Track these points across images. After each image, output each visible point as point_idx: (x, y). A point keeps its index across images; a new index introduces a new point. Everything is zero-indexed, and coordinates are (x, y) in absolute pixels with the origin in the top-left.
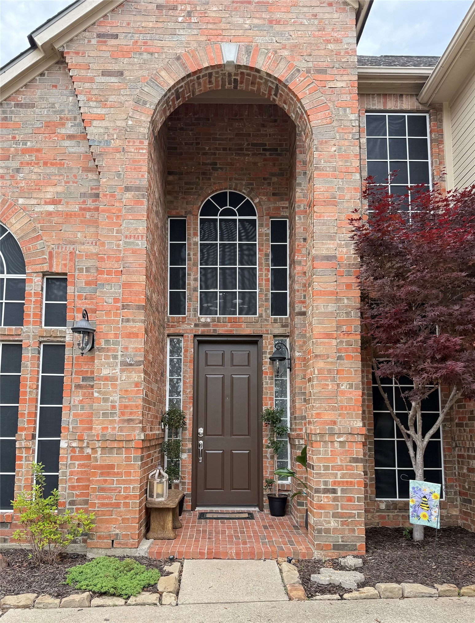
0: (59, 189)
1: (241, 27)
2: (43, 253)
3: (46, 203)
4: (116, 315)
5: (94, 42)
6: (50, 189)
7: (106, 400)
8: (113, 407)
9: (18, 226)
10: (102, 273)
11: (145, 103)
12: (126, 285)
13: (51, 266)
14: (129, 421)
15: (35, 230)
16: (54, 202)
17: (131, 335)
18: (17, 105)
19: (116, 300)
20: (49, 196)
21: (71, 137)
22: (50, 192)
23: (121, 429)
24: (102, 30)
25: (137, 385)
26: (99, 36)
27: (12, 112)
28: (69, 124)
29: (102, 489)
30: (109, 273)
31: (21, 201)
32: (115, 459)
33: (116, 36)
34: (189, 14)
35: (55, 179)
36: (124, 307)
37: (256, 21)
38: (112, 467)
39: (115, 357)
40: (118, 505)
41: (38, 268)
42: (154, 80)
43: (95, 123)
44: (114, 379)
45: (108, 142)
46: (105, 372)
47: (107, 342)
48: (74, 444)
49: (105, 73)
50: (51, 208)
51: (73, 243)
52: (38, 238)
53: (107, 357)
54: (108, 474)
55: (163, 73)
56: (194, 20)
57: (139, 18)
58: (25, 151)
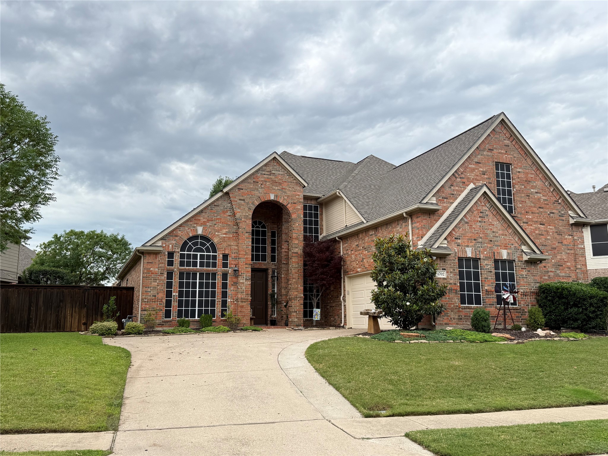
0: (227, 230)
1: (275, 189)
2: (223, 248)
3: (223, 234)
4: (244, 266)
5: (237, 190)
6: (224, 230)
7: (241, 289)
8: (243, 291)
9: (216, 240)
10: (240, 255)
11: (251, 209)
12: (246, 258)
13: (225, 252)
14: (247, 294)
15: (221, 242)
16: (225, 234)
17: (248, 272)
18: (214, 206)
19: (244, 262)
20: (224, 232)
21: (229, 216)
22: (224, 231)
23: (245, 296)
24: (239, 187)
25: (249, 285)
26: (238, 189)
27: (213, 207)
28: (229, 212)
29: (241, 312)
30: (242, 255)
31: (216, 233)
32: (244, 304)
33: (242, 189)
34: (262, 184)
35: (225, 228)
36: (246, 264)
37: (279, 188)
38: (243, 306)
39: (244, 277)
40: (245, 316)
41: (221, 252)
42: (253, 203)
43: (238, 214)
44: (243, 283)
45: (241, 219)
46: (241, 281)
47: (241, 273)
48: (232, 300)
49: (240, 200)
50: (225, 236)
51: (230, 245)
52: (222, 244)
53: (241, 277)
54: (242, 308)
55: (255, 201)
56: (263, 186)
57: (249, 184)
58: (217, 219)
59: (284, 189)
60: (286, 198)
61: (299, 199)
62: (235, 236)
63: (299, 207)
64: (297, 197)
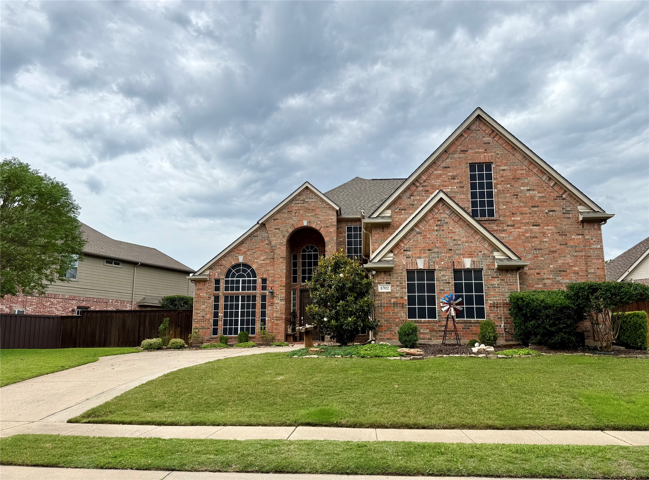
0: (265, 257)
1: (308, 216)
2: (261, 273)
3: (261, 261)
4: (279, 288)
5: (272, 221)
6: (262, 257)
7: (276, 308)
8: (278, 310)
9: (255, 267)
10: (275, 278)
11: (285, 236)
12: (281, 281)
13: (263, 276)
14: (282, 313)
15: (259, 268)
16: (263, 260)
17: (282, 293)
18: (254, 236)
19: (279, 285)
20: (262, 259)
21: (267, 244)
22: (262, 258)
23: (280, 315)
24: (274, 218)
25: (283, 304)
26: (274, 219)
27: (253, 238)
28: (267, 241)
29: (276, 329)
30: (277, 278)
31: (255, 260)
32: (279, 322)
33: (278, 219)
34: (295, 213)
35: (263, 255)
36: (280, 286)
37: (312, 214)
38: (278, 324)
39: (278, 298)
40: (280, 333)
41: (260, 277)
42: (287, 231)
43: (273, 242)
44: (278, 303)
45: (276, 246)
46: (276, 302)
47: (277, 295)
48: (269, 319)
49: (275, 229)
50: (263, 262)
51: (268, 270)
52: (260, 269)
53: (276, 298)
54: (277, 325)
55: (289, 229)
56: (297, 214)
57: (283, 214)
58: (256, 248)
59: (317, 214)
60: (319, 223)
61: (332, 222)
62: (272, 262)
63: (332, 230)
64: (330, 220)
